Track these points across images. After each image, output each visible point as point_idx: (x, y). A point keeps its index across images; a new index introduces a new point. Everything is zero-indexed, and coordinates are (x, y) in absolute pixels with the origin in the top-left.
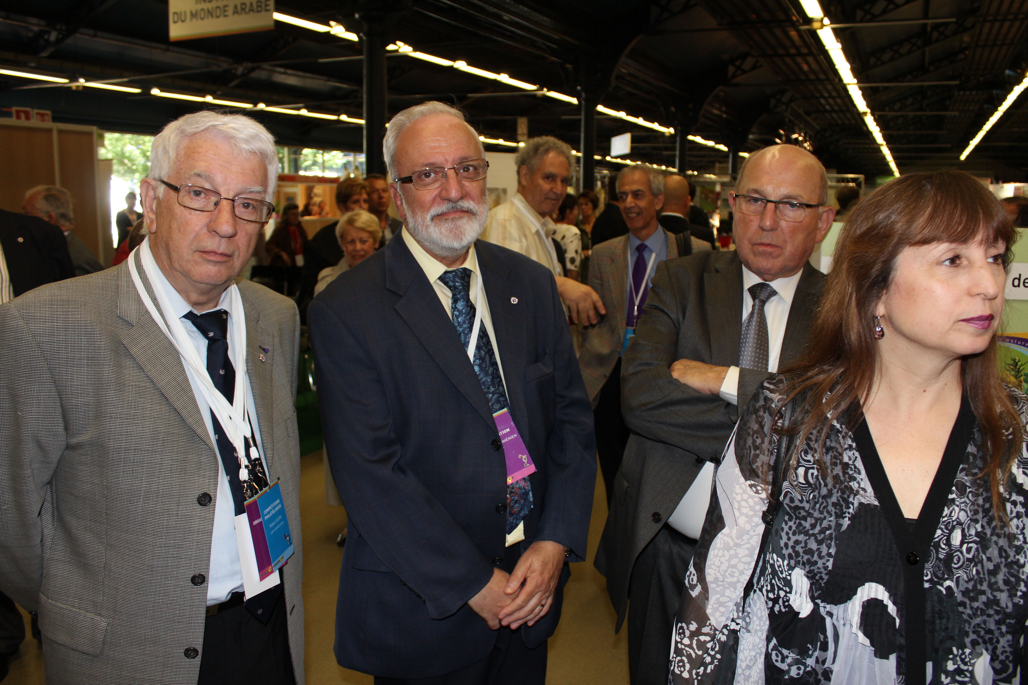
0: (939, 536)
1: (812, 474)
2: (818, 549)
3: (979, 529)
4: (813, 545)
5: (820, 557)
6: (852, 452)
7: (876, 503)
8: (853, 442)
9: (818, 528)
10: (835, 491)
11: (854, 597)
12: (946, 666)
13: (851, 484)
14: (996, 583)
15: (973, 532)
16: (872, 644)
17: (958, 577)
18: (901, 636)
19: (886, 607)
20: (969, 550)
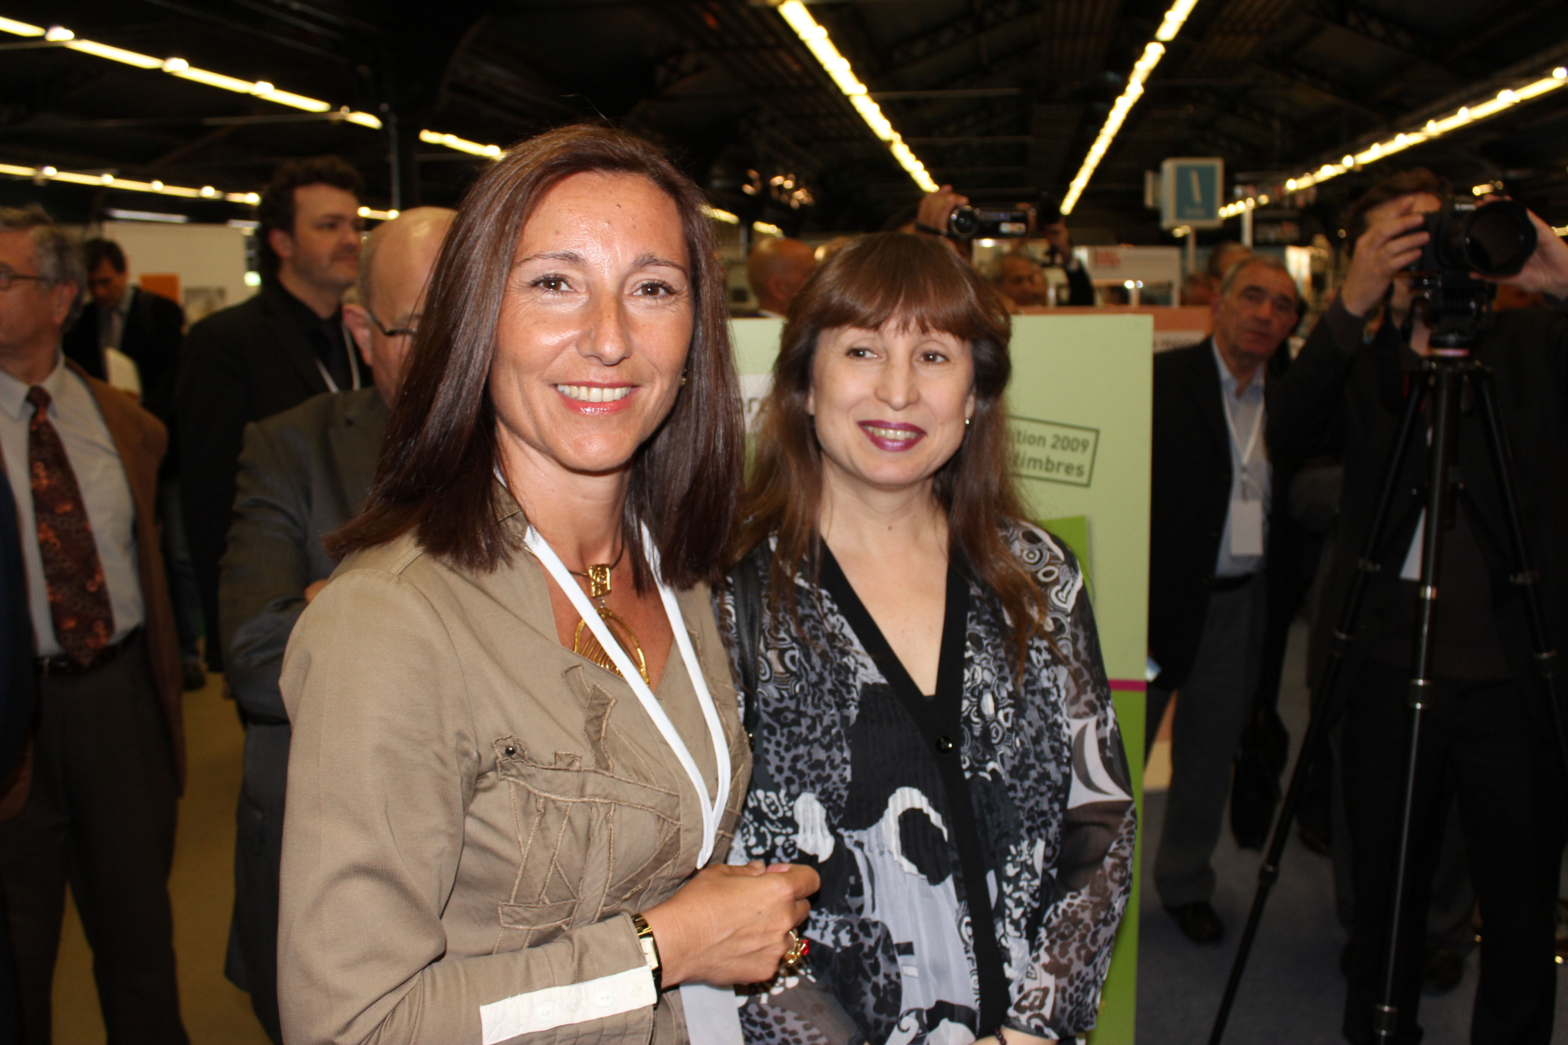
0: (967, 709)
1: (792, 658)
2: (828, 757)
3: (1011, 689)
4: (820, 754)
5: (834, 767)
6: (835, 617)
7: (884, 681)
8: (832, 603)
9: (819, 729)
10: (826, 674)
11: (886, 812)
12: (1006, 871)
13: (845, 660)
14: (1042, 752)
15: (1004, 694)
16: (921, 870)
17: (1002, 755)
18: (953, 849)
19: (927, 817)
20: (1006, 717)
